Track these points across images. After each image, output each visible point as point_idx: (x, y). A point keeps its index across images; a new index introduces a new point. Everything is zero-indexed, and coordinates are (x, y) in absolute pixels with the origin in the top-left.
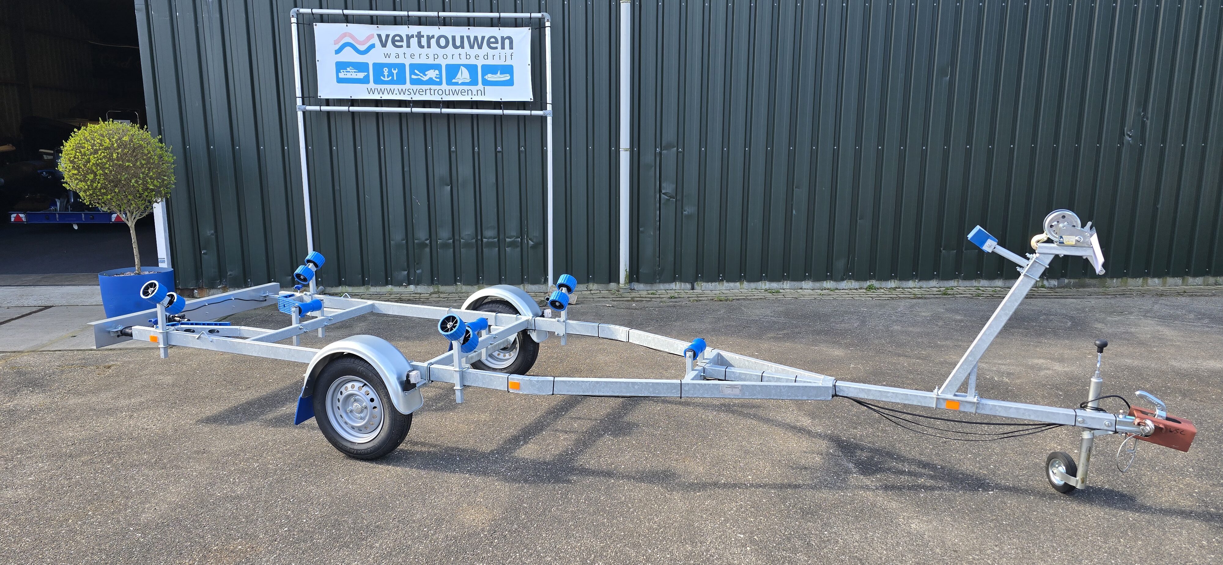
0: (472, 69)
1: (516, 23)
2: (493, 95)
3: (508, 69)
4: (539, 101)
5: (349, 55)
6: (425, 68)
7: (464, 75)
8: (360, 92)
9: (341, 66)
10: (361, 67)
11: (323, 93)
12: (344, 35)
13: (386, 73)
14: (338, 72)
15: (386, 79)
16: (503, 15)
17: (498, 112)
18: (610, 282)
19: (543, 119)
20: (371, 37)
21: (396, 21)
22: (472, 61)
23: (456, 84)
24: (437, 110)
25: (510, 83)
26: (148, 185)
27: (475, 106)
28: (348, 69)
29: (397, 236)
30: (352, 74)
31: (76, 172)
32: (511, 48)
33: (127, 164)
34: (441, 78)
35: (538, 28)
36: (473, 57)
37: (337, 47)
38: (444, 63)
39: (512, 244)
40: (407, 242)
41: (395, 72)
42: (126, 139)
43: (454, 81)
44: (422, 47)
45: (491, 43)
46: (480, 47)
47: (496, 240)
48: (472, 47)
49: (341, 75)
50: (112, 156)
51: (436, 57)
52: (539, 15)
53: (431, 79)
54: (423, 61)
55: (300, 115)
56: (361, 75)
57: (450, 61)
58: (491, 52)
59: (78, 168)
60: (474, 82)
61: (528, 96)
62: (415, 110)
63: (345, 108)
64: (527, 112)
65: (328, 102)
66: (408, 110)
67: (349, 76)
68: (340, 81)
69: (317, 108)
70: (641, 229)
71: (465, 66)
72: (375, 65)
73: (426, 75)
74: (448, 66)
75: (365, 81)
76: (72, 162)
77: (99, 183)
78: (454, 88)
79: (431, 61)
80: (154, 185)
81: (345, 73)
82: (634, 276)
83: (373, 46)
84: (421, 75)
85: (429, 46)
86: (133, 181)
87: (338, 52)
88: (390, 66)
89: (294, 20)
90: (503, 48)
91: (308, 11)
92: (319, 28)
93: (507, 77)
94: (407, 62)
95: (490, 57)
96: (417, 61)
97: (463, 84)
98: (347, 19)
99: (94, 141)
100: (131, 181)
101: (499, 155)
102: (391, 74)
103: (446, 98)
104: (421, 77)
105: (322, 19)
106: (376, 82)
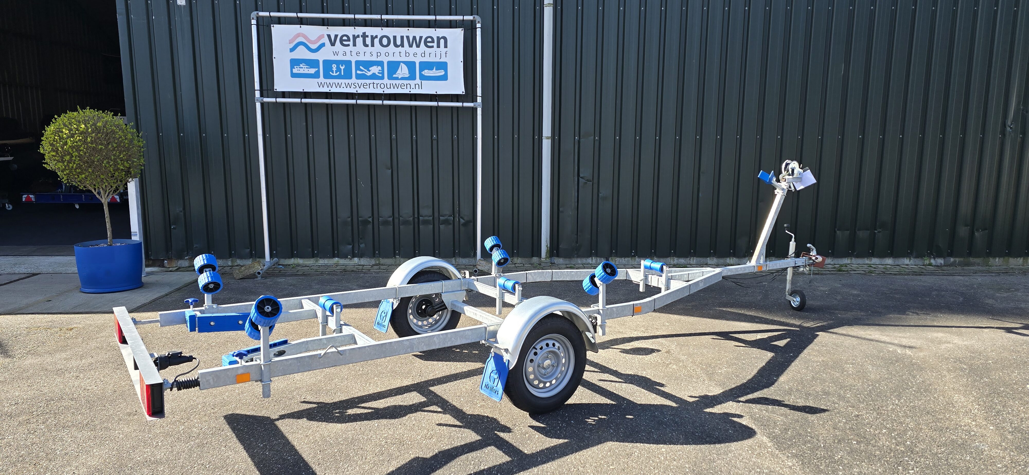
0: (411, 65)
1: (451, 25)
2: (429, 88)
3: (443, 66)
4: (470, 95)
5: (302, 53)
6: (368, 64)
7: (403, 71)
8: (311, 86)
9: (295, 63)
10: (313, 63)
11: (278, 87)
12: (298, 35)
13: (334, 69)
14: (292, 68)
15: (335, 74)
16: (439, 18)
17: (434, 104)
18: (533, 256)
19: (474, 110)
20: (321, 37)
21: (344, 23)
22: (411, 59)
23: (397, 79)
24: (379, 102)
25: (444, 78)
26: (119, 166)
27: (413, 98)
28: (301, 66)
29: (344, 213)
30: (304, 69)
31: (54, 154)
32: (446, 46)
33: (100, 147)
34: (383, 73)
35: (469, 29)
36: (411, 55)
37: (292, 46)
38: (385, 60)
39: (446, 222)
40: (352, 220)
41: (342, 68)
42: (99, 124)
43: (394, 76)
44: (366, 45)
45: (428, 42)
46: (418, 46)
47: (431, 218)
48: (411, 46)
49: (295, 71)
50: (87, 139)
51: (379, 54)
52: (471, 18)
53: (374, 74)
54: (368, 58)
55: (258, 106)
56: (312, 71)
57: (391, 59)
58: (428, 50)
59: (57, 151)
60: (412, 77)
61: (460, 90)
62: (360, 102)
63: (298, 100)
64: (459, 104)
65: (284, 94)
66: (353, 102)
67: (301, 71)
68: (294, 75)
69: (273, 100)
70: (561, 209)
71: (405, 63)
72: (324, 61)
73: (369, 71)
74: (389, 63)
75: (316, 76)
76: (52, 145)
77: (74, 163)
78: (394, 82)
79: (374, 58)
80: (124, 166)
81: (299, 69)
82: (554, 251)
83: (323, 45)
84: (366, 70)
85: (373, 45)
86: (105, 162)
87: (292, 50)
88: (338, 63)
89: (254, 22)
90: (438, 46)
91: (267, 14)
92: (276, 29)
93: (442, 73)
94: (353, 59)
95: (427, 55)
96: (361, 58)
97: (403, 79)
98: (301, 22)
99: (72, 126)
100: (103, 162)
101: (435, 142)
102: (338, 70)
103: (387, 91)
104: (366, 72)
105: (280, 21)
106: (325, 77)
